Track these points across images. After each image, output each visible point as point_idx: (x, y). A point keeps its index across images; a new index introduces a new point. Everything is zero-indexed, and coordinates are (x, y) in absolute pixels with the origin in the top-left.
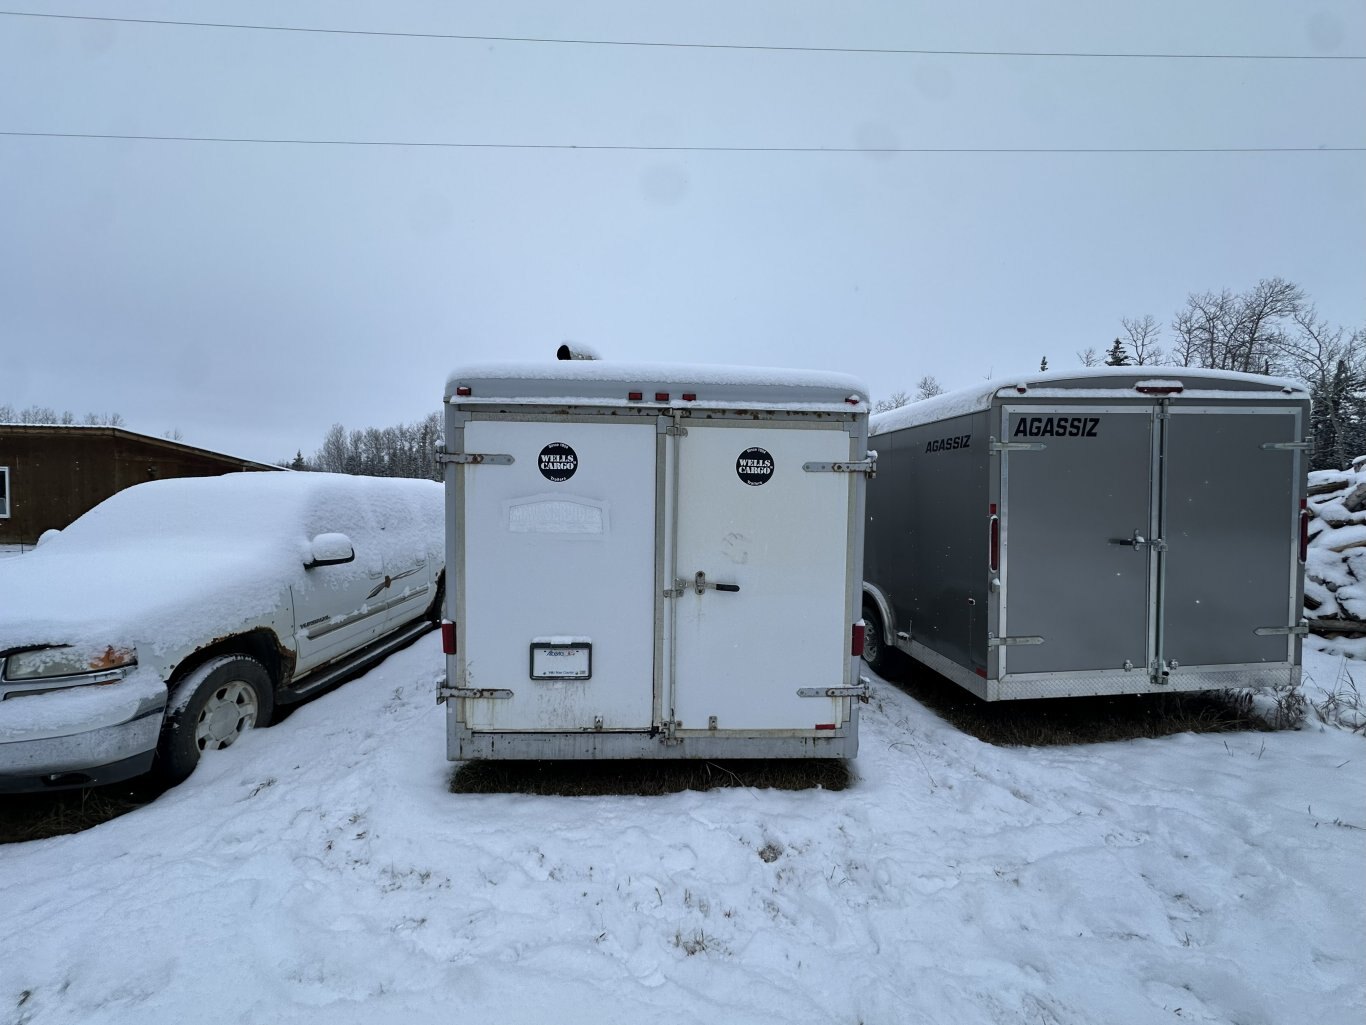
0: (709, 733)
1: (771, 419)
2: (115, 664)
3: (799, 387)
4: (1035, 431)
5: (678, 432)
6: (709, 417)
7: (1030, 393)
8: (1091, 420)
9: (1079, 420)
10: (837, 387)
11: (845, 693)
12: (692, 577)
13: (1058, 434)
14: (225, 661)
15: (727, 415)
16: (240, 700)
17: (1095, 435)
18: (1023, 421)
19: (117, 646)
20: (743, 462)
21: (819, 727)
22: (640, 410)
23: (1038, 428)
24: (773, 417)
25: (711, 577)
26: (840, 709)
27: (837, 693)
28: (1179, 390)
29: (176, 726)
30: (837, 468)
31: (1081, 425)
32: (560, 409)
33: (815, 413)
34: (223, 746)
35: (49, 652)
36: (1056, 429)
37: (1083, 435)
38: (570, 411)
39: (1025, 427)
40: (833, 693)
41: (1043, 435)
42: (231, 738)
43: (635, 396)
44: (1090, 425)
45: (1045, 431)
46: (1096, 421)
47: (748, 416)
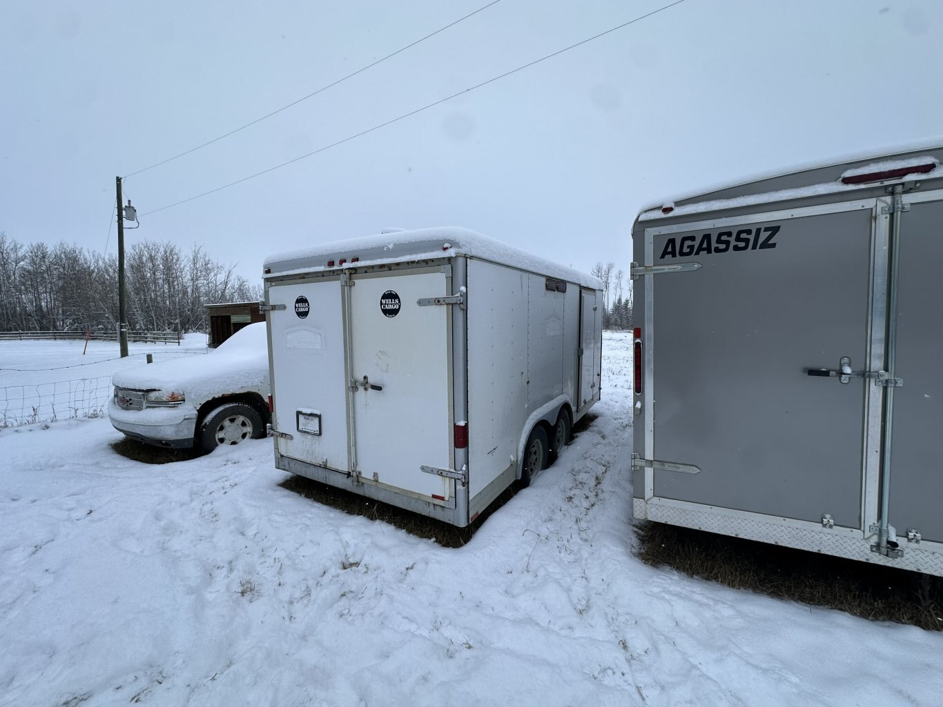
0: (374, 483)
1: (398, 269)
2: (175, 400)
3: (411, 243)
4: (686, 250)
5: (349, 284)
6: (366, 272)
7: (677, 212)
8: (766, 229)
9: (749, 232)
10: (435, 239)
11: (449, 475)
12: (361, 379)
13: (717, 250)
14: (232, 405)
15: (375, 269)
16: (244, 424)
17: (773, 245)
18: (672, 241)
19: (176, 392)
20: (384, 301)
21: (434, 496)
22: (333, 271)
23: (691, 247)
24: (400, 268)
25: (371, 381)
26: (447, 486)
27: (444, 473)
28: (929, 168)
29: (204, 430)
30: (438, 302)
31: (752, 237)
32: (301, 276)
33: (424, 261)
34: (234, 443)
35: (156, 392)
36: (714, 245)
37: (754, 247)
38: (306, 276)
39: (674, 247)
40: (441, 473)
41: (697, 253)
42: (238, 441)
43: (331, 264)
44: (764, 236)
45: (700, 249)
46: (774, 229)
47: (386, 269)
